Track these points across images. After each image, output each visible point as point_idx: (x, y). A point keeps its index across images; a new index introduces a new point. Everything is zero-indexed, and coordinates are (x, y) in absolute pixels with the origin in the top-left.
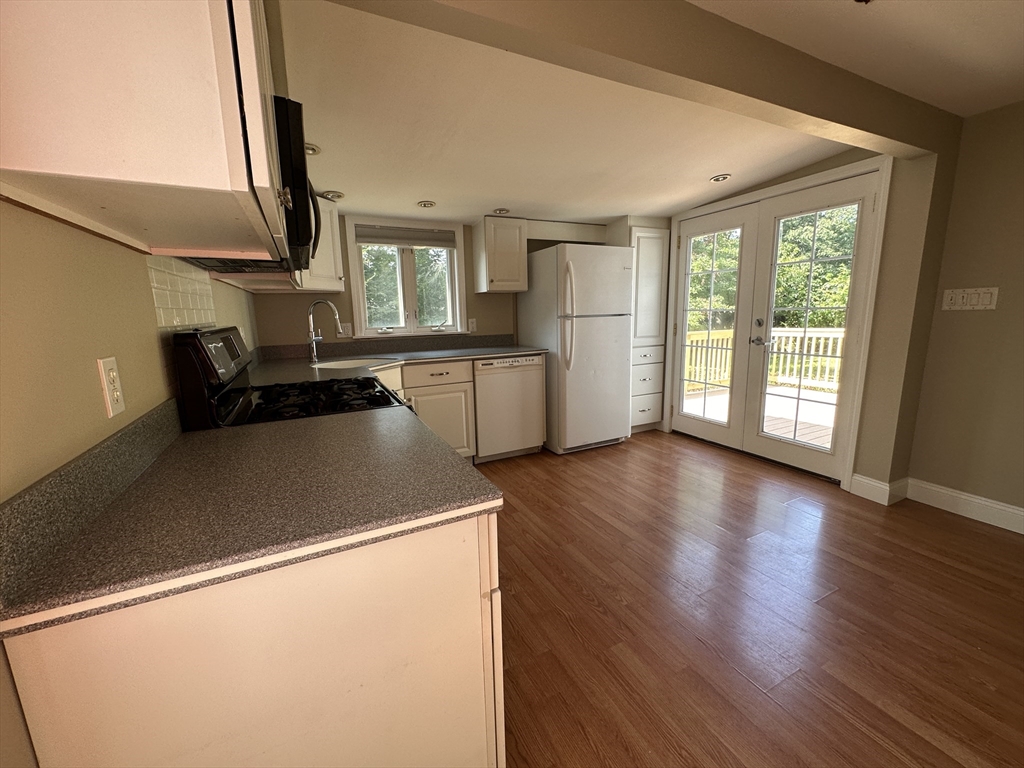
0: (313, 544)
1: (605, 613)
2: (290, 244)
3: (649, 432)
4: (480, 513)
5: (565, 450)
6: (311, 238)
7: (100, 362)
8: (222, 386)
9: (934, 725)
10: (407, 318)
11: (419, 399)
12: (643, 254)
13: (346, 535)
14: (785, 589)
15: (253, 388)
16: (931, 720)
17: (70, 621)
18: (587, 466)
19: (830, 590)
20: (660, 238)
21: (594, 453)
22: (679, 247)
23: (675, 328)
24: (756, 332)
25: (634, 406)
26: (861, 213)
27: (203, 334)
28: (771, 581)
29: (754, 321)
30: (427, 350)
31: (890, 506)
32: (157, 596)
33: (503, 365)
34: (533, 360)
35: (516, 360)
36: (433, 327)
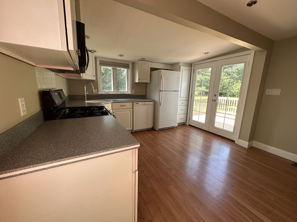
0: (83, 156)
1: (168, 176)
2: (79, 66)
3: (183, 125)
4: (133, 148)
5: (158, 129)
6: (86, 64)
7: (19, 99)
8: (57, 107)
9: (256, 210)
10: (114, 89)
12: (183, 74)
13: (93, 154)
14: (218, 171)
15: (67, 108)
16: (256, 208)
17: (7, 178)
18: (164, 134)
19: (230, 171)
20: (189, 69)
21: (166, 130)
22: (194, 72)
23: (192, 96)
24: (214, 98)
25: (179, 117)
26: (245, 65)
27: (52, 91)
28: (214, 169)
29: (214, 95)
30: (119, 98)
31: (248, 148)
32: (35, 171)
33: (141, 104)
34: (150, 103)
35: (146, 103)
36: (122, 92)
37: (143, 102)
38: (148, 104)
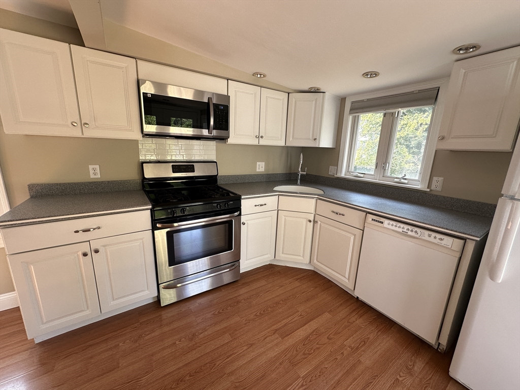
11: (322, 225)
33: (393, 228)
34: (441, 239)
35: (414, 230)
36: (397, 178)
37: (402, 225)
38: (427, 238)
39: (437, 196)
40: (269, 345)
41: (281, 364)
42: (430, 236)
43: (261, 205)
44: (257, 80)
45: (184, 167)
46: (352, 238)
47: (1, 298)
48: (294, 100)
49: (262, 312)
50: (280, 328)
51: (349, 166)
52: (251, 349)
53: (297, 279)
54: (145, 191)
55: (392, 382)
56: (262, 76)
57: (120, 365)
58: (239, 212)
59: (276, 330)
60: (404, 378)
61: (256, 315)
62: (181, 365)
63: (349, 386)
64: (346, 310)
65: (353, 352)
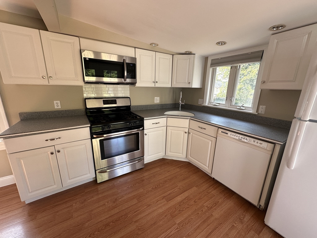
33: (233, 137)
34: (261, 144)
35: (245, 138)
36: (238, 106)
37: (238, 135)
38: (252, 143)
39: (262, 117)
40: (160, 205)
41: (165, 216)
42: (255, 142)
43: (156, 123)
44: (153, 48)
45: (110, 101)
46: (210, 142)
47: (1, 180)
48: (176, 59)
49: (156, 187)
50: (167, 196)
51: (210, 99)
52: (149, 207)
53: (179, 167)
54: (87, 116)
55: (230, 227)
56: (156, 45)
57: (73, 216)
58: (143, 128)
59: (164, 197)
60: (238, 225)
61: (152, 188)
62: (108, 216)
63: (205, 229)
64: (207, 185)
65: (209, 210)
